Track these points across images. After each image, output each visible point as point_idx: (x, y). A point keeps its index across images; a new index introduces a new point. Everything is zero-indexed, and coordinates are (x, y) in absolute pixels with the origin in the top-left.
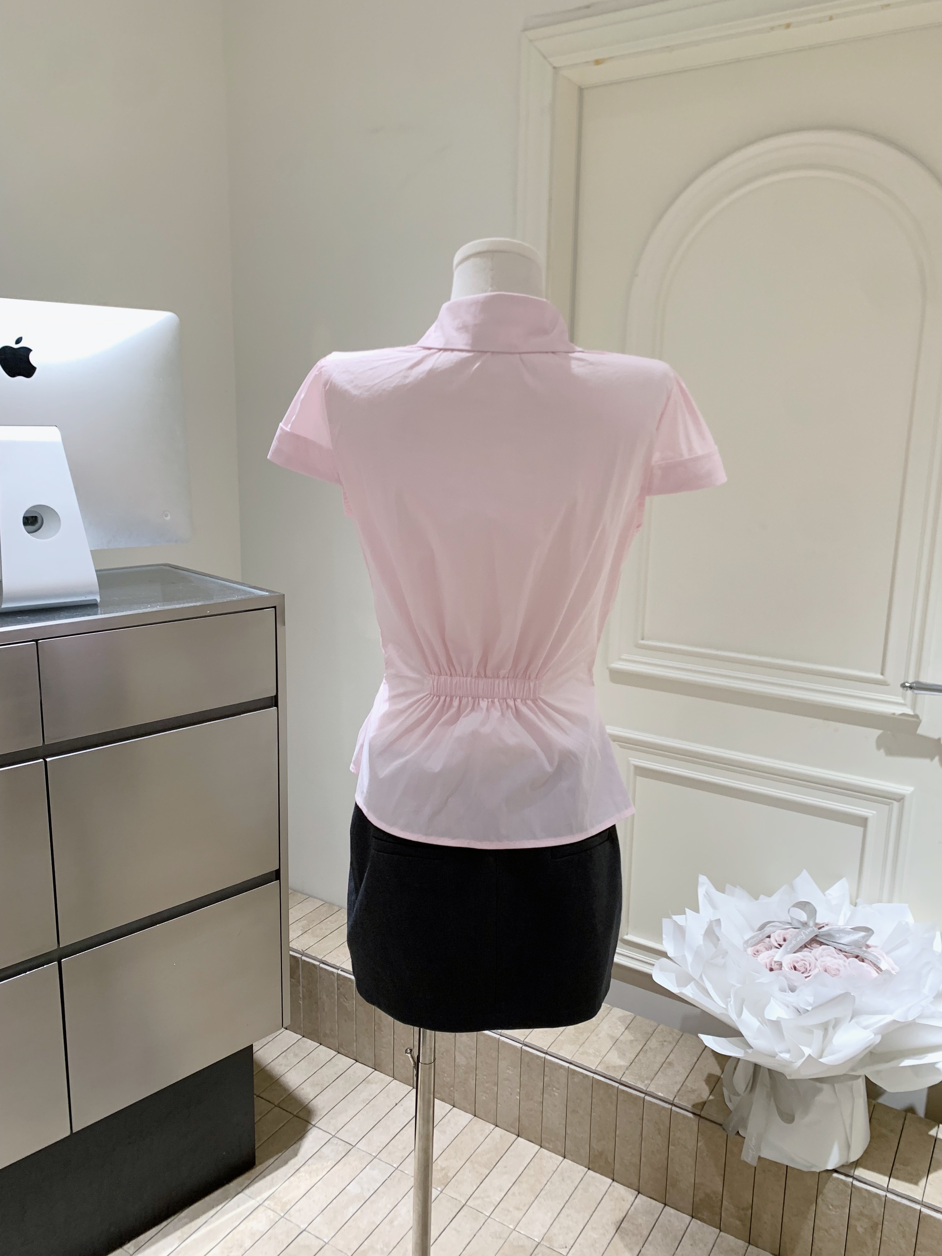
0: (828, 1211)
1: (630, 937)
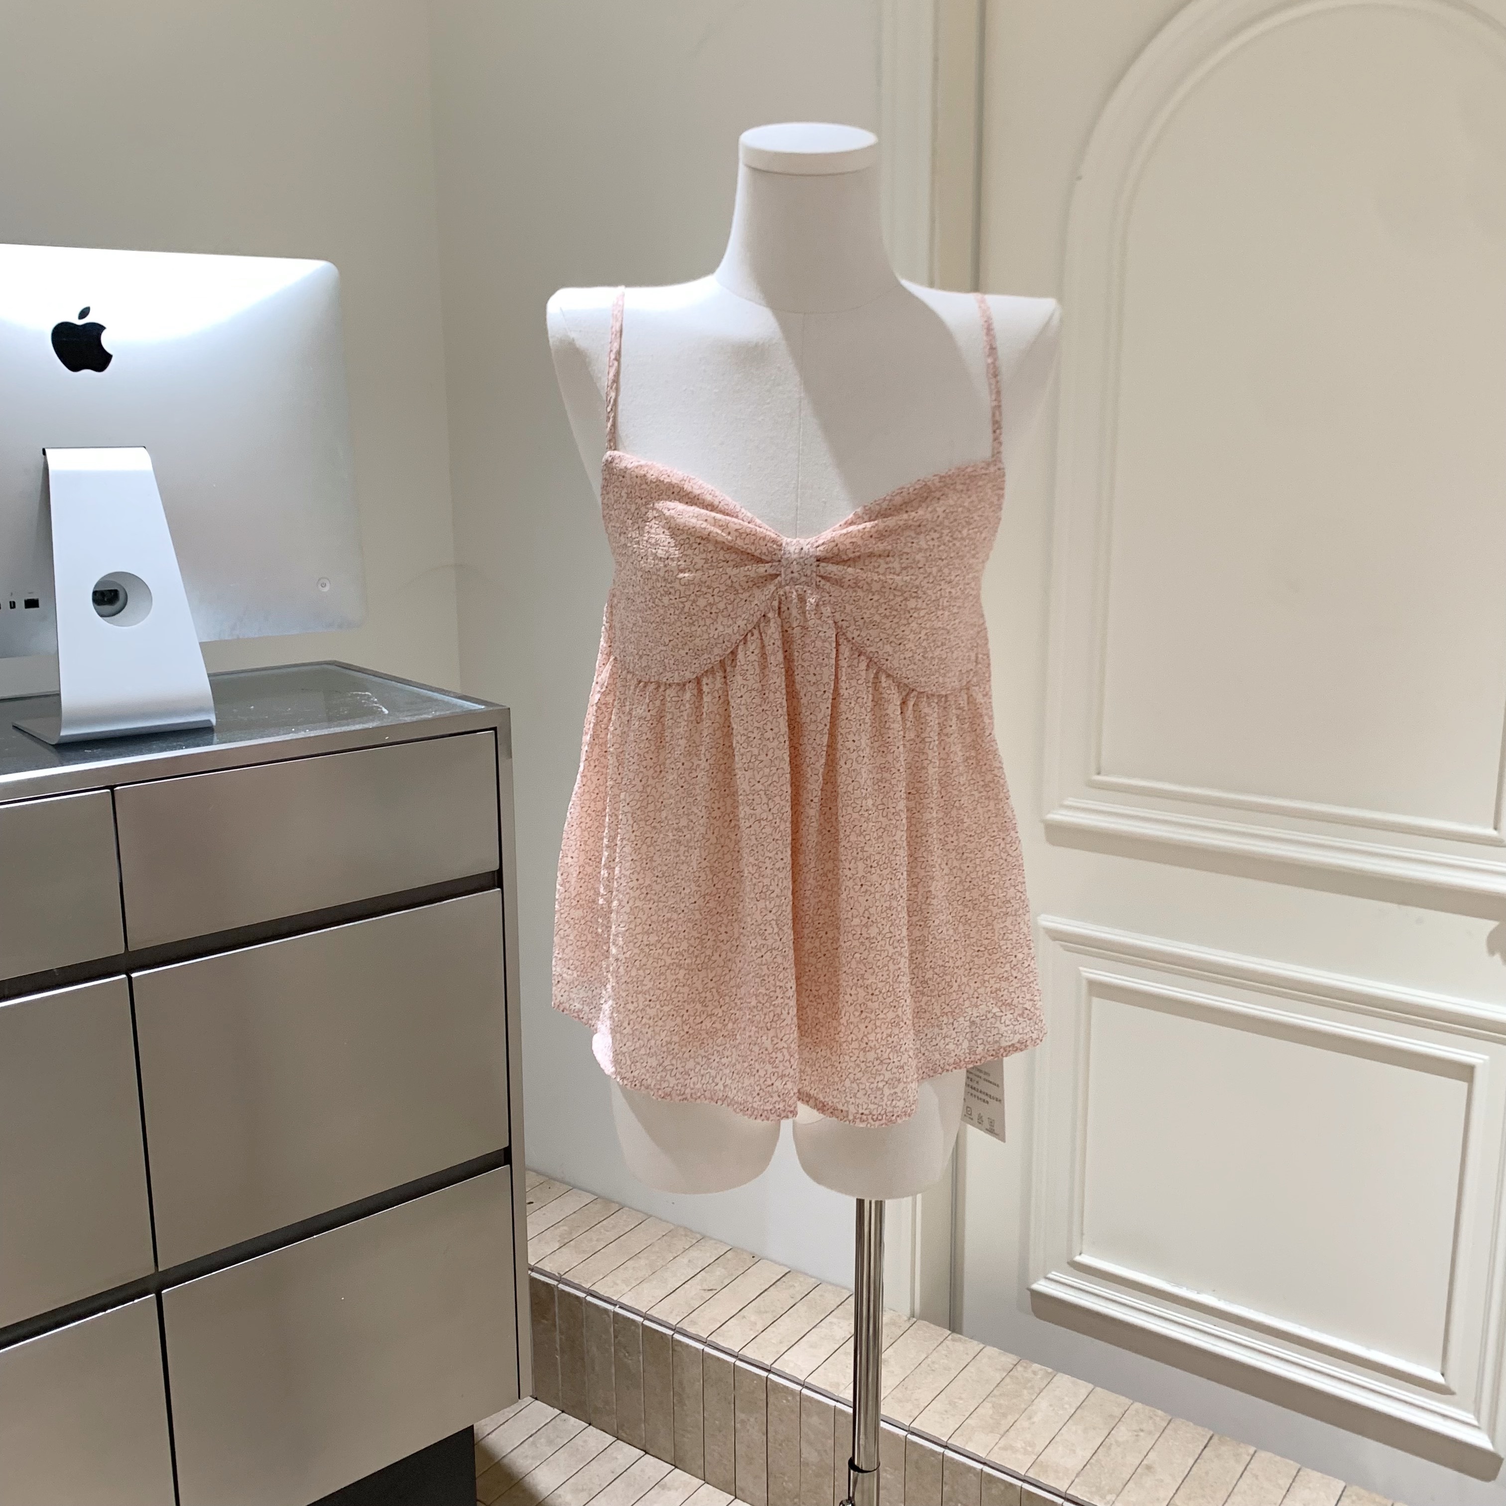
1: (1085, 1259)
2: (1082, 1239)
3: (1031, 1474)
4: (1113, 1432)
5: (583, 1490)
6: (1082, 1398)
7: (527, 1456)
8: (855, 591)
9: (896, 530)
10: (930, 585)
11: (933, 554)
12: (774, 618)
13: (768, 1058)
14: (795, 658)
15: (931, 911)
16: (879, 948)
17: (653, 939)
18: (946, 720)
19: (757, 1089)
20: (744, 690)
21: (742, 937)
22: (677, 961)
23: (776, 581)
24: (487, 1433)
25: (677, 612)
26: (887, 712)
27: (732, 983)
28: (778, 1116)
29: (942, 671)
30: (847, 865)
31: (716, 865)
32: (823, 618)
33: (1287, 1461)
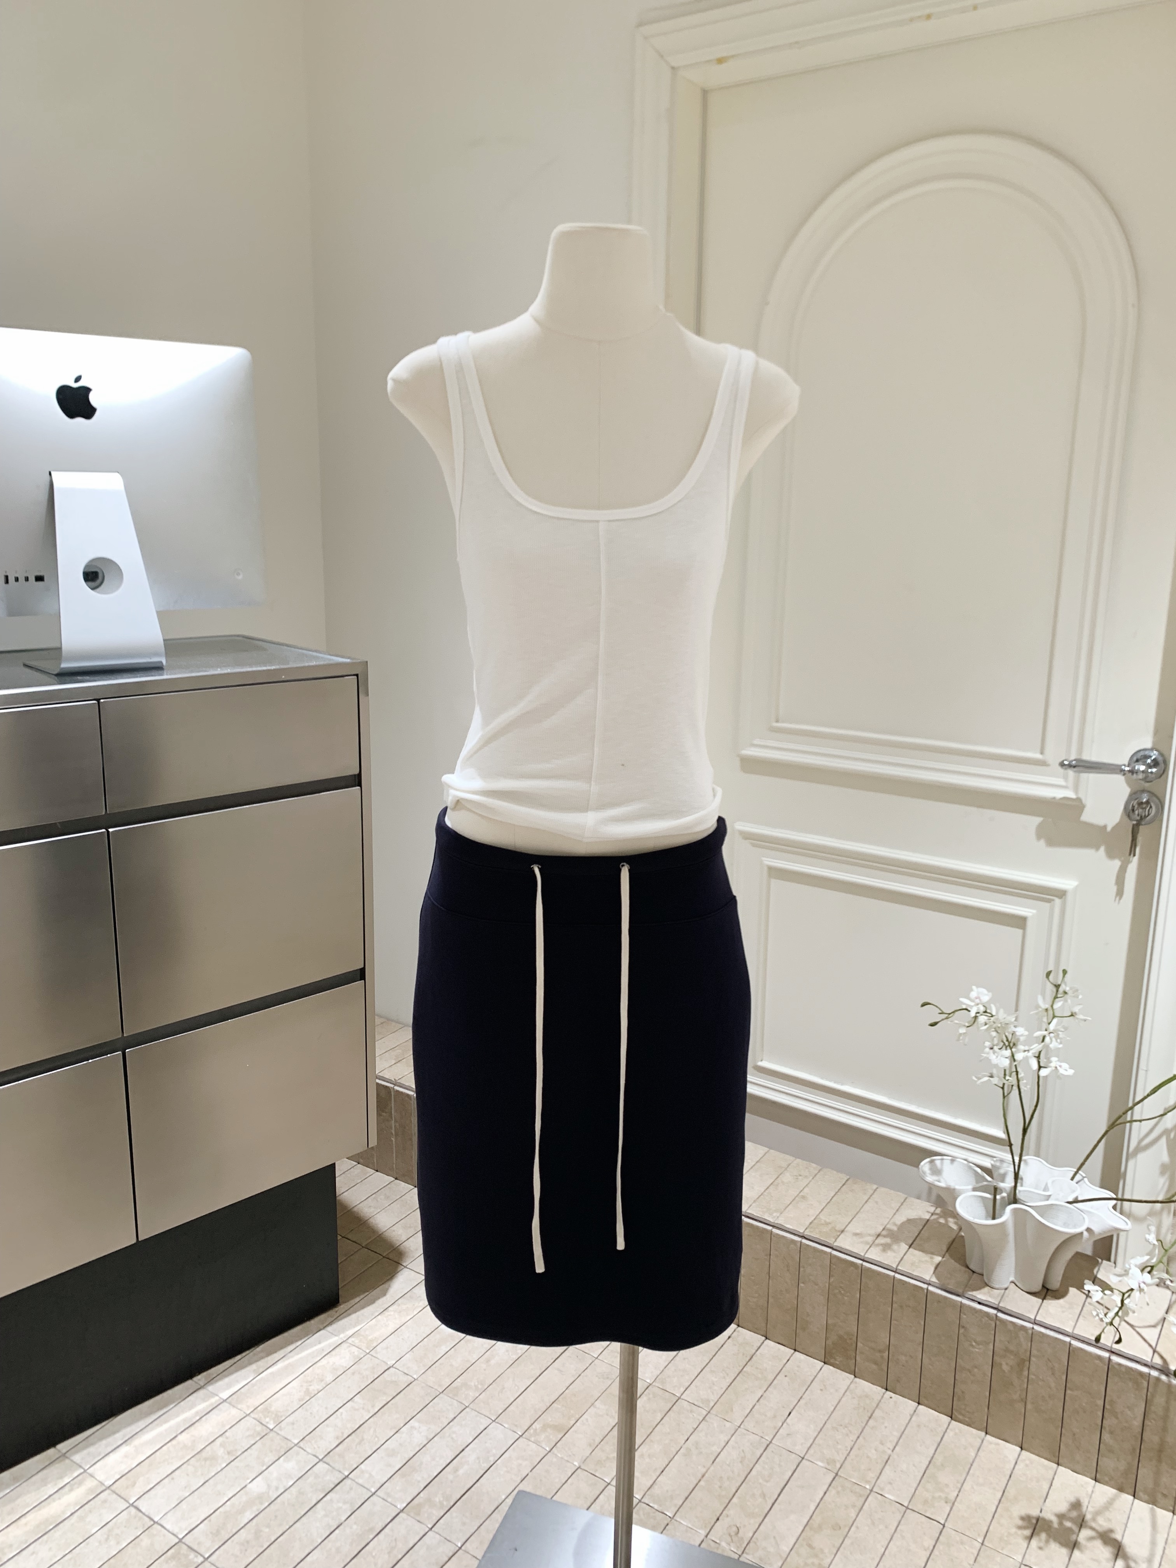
0: (971, 1349)
1: (764, 1064)
2: (762, 1051)
4: (781, 1176)
5: (410, 1227)
6: (761, 1156)
7: (370, 1207)
24: (342, 1192)
33: (899, 1193)
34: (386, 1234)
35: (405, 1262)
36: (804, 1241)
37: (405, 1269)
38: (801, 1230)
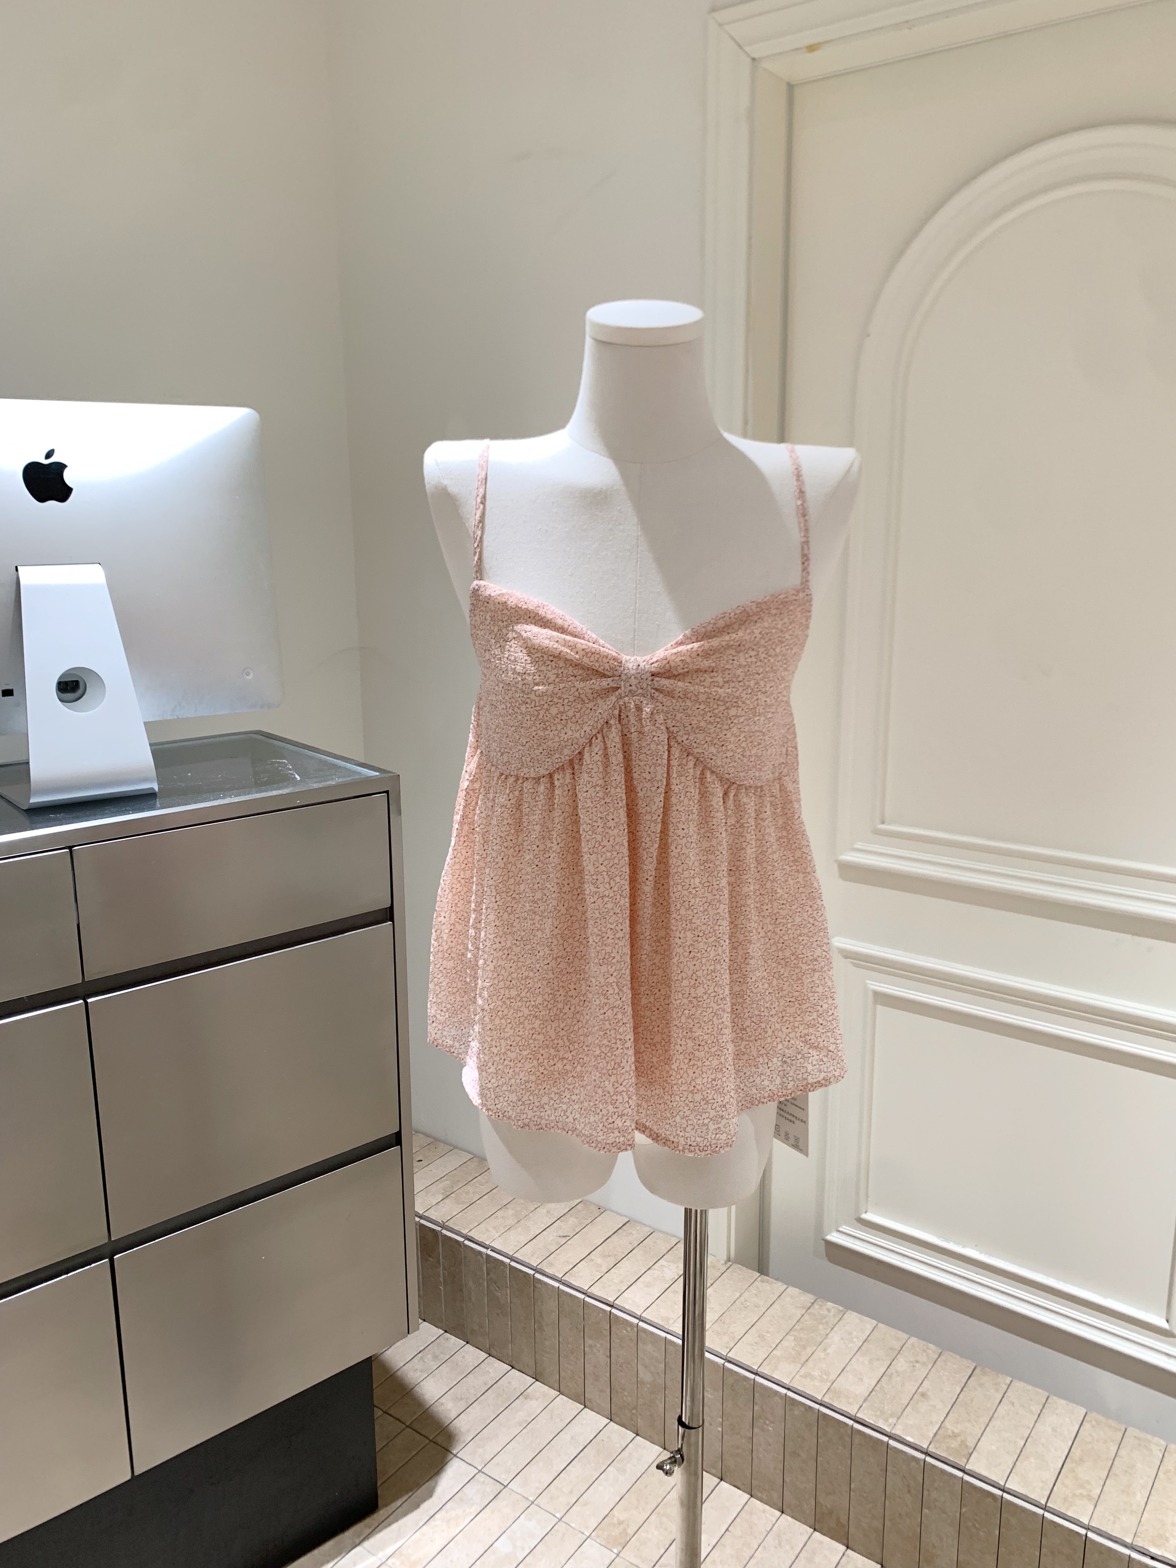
1: (870, 1217)
2: (867, 1201)
3: (827, 1400)
4: (893, 1363)
5: (461, 1399)
6: (868, 1333)
7: (416, 1370)
8: (685, 701)
9: (719, 650)
10: (748, 696)
11: (751, 670)
12: (615, 724)
13: (610, 1100)
14: (633, 758)
15: (749, 970)
16: (705, 1006)
17: (514, 993)
18: (761, 807)
19: (601, 1125)
20: (589, 786)
21: (588, 993)
22: (533, 1013)
23: (617, 693)
25: (533, 719)
26: (712, 803)
27: (581, 1032)
28: (619, 1149)
29: (758, 767)
30: (678, 934)
31: (566, 932)
32: (657, 725)
33: (1037, 1389)
34: (434, 1409)
35: (454, 1448)
36: (928, 1459)
37: (455, 1458)
38: (925, 1446)
